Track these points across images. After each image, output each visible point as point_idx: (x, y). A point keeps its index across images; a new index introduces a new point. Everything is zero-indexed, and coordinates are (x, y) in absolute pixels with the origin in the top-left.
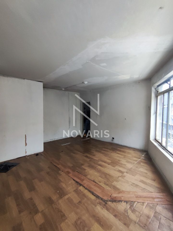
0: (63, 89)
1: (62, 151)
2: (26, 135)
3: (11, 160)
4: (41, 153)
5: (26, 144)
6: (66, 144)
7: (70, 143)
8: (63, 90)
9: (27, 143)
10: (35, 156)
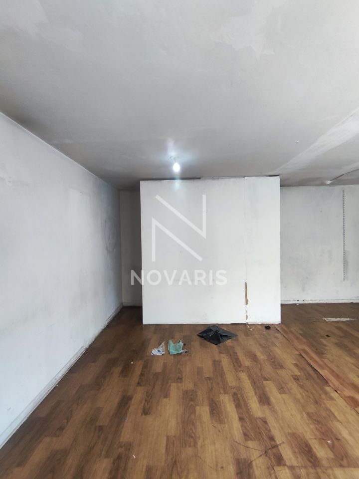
0: (329, 182)
1: (327, 336)
2: (246, 283)
3: (222, 324)
4: (277, 327)
5: (247, 302)
6: (336, 318)
7: (348, 319)
8: (328, 185)
9: (248, 298)
10: (264, 329)
